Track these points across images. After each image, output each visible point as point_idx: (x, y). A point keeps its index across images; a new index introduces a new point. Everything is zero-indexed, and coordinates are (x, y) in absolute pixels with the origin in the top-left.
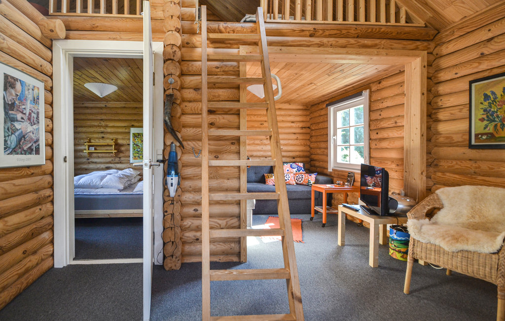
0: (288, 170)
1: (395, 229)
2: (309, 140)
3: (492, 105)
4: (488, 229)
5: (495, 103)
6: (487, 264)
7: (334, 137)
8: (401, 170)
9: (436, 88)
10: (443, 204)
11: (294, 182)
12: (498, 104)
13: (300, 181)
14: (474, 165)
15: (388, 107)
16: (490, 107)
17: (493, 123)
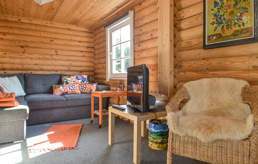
0: (74, 81)
1: (153, 123)
2: (93, 57)
3: (220, 10)
4: (224, 114)
5: (222, 8)
6: (239, 152)
7: (110, 53)
8: (156, 74)
9: (179, 3)
10: (189, 97)
11: (79, 91)
12: (225, 9)
13: (84, 90)
14: (206, 63)
15: (146, 23)
16: (219, 12)
17: (221, 25)
